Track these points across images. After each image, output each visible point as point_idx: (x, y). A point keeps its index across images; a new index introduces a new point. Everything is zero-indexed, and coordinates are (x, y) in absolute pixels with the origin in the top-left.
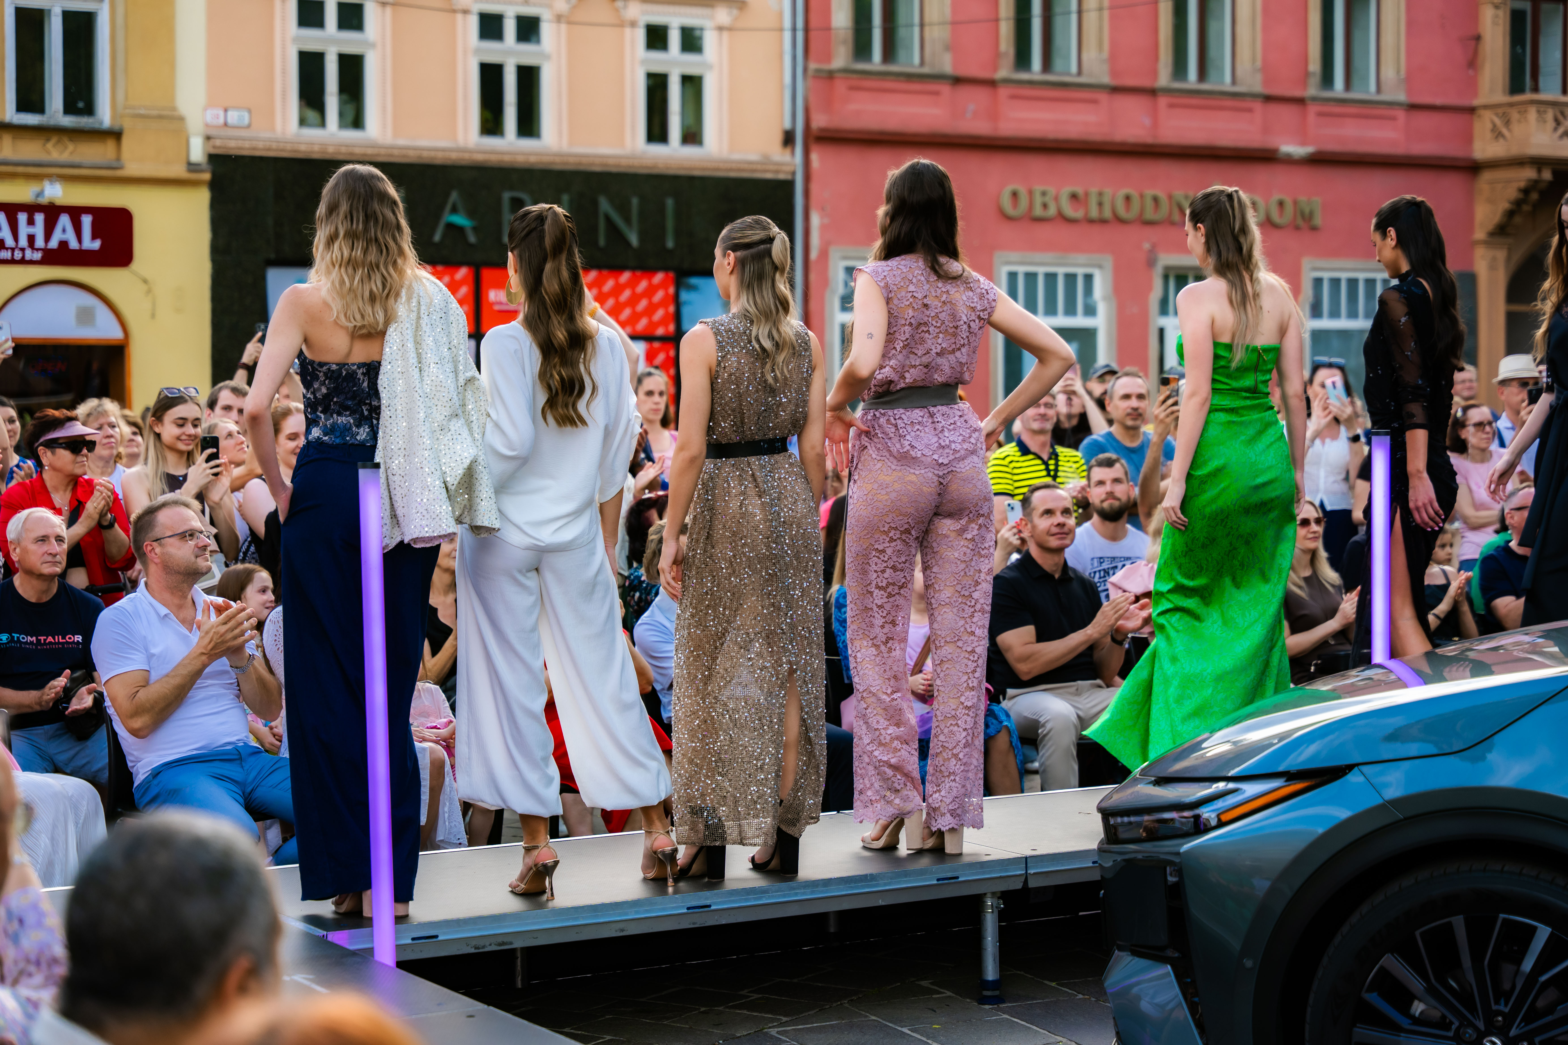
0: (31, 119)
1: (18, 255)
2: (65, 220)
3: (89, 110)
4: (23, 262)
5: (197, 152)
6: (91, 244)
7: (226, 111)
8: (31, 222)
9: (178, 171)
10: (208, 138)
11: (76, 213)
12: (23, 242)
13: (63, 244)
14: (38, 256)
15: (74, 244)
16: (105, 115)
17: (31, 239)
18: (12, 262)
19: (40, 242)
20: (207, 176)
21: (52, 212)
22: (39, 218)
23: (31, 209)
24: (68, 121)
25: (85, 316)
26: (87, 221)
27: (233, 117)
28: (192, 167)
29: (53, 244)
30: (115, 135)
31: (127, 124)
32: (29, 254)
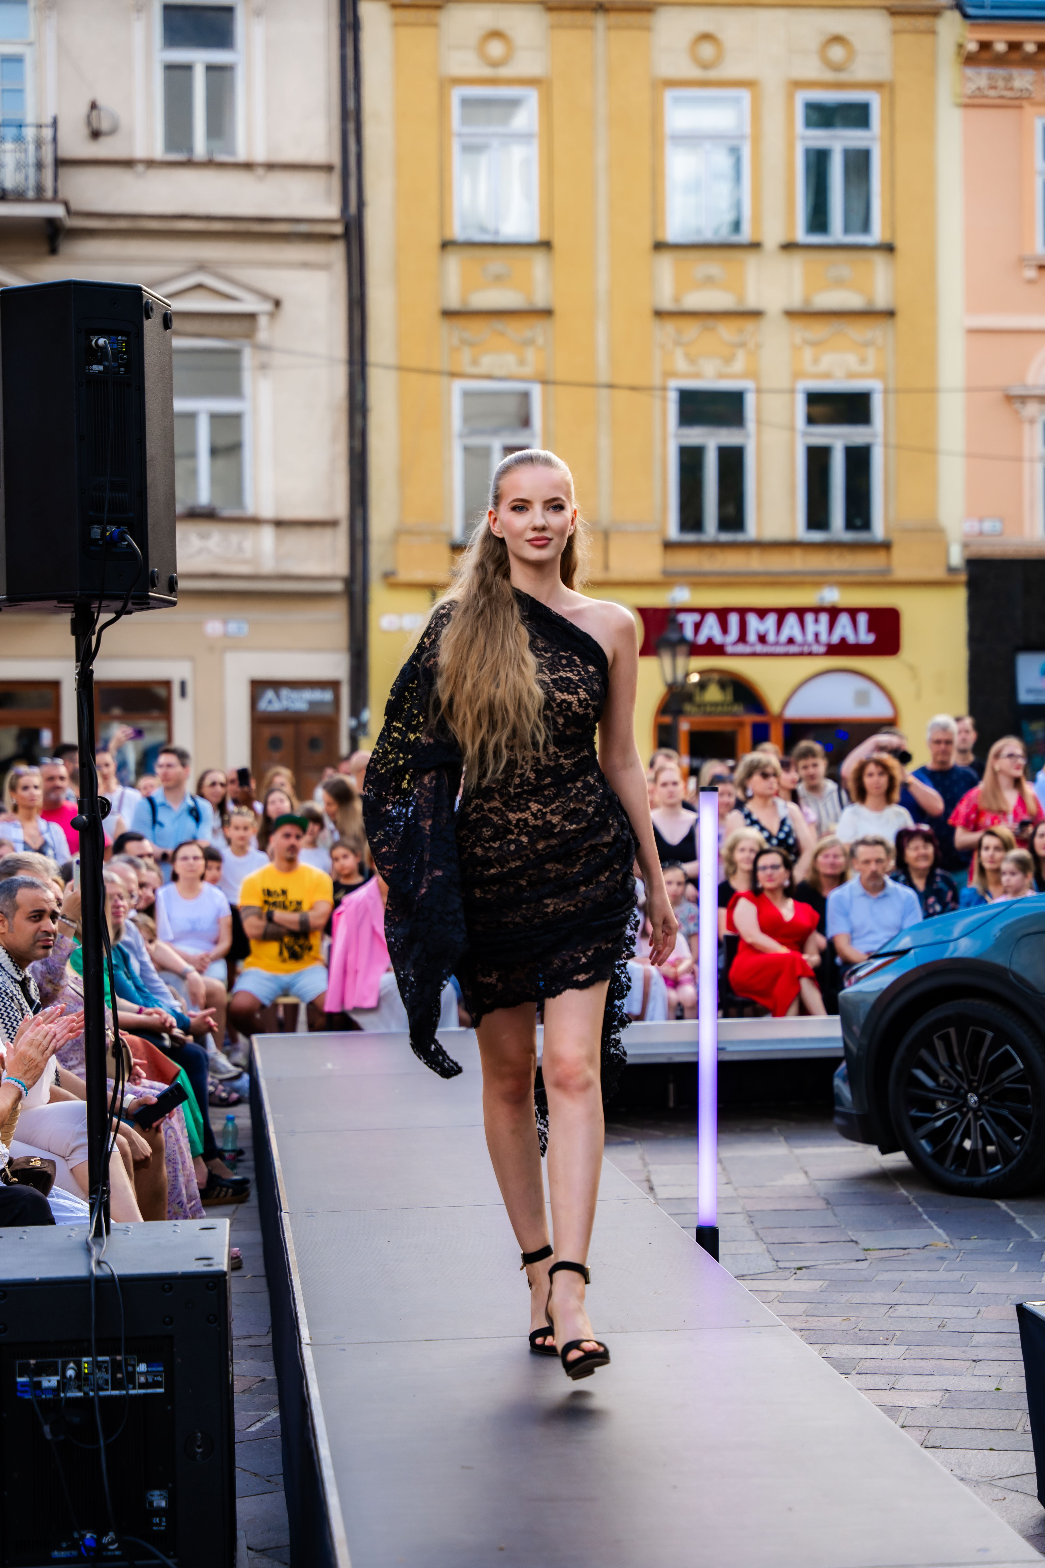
0: (817, 536)
1: (806, 649)
2: (844, 620)
3: (866, 525)
4: (810, 654)
5: (956, 558)
6: (866, 638)
7: (981, 520)
8: (816, 621)
9: (939, 573)
10: (966, 546)
11: (853, 612)
12: (810, 637)
13: (843, 640)
14: (822, 649)
15: (851, 639)
16: (879, 530)
17: (817, 635)
18: (801, 654)
19: (824, 638)
20: (963, 577)
21: (834, 613)
22: (824, 618)
23: (816, 611)
24: (849, 536)
25: (862, 698)
26: (863, 619)
27: (987, 526)
28: (951, 570)
29: (835, 639)
30: (886, 546)
31: (896, 538)
32: (816, 648)
